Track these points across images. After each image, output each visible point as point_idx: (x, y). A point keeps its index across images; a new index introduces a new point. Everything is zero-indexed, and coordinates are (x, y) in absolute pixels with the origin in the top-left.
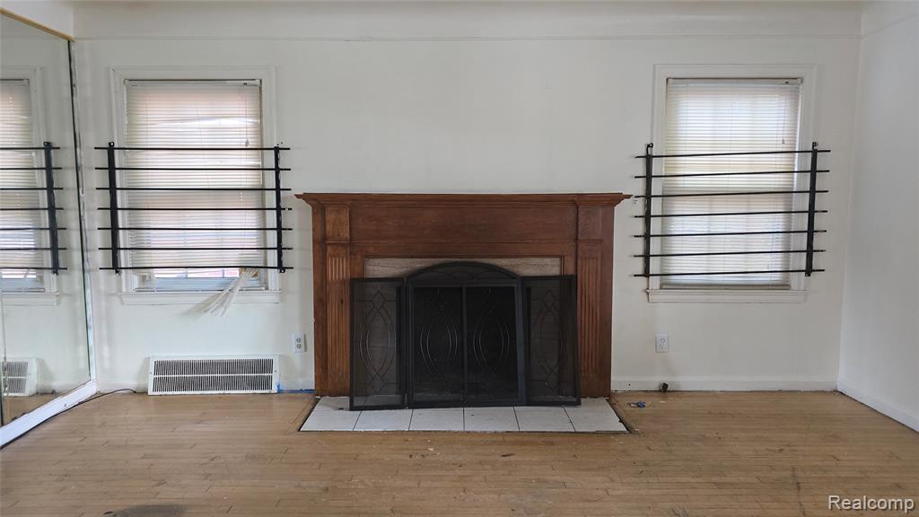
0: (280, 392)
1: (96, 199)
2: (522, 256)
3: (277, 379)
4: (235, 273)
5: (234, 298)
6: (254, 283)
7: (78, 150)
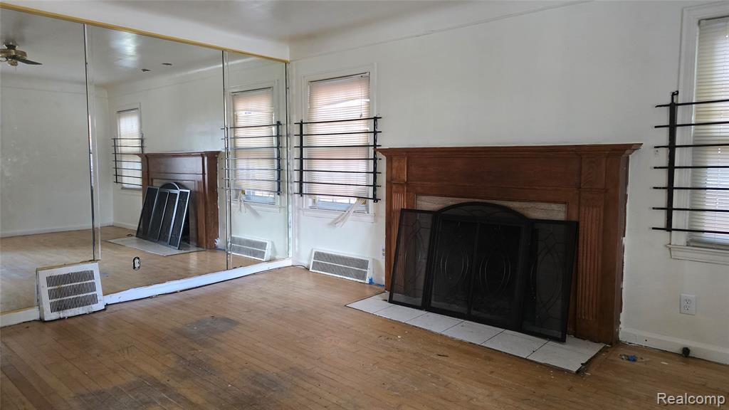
0: (371, 282)
1: (295, 153)
2: (530, 201)
3: (370, 274)
4: (354, 201)
5: (350, 217)
6: (362, 208)
7: (288, 125)
